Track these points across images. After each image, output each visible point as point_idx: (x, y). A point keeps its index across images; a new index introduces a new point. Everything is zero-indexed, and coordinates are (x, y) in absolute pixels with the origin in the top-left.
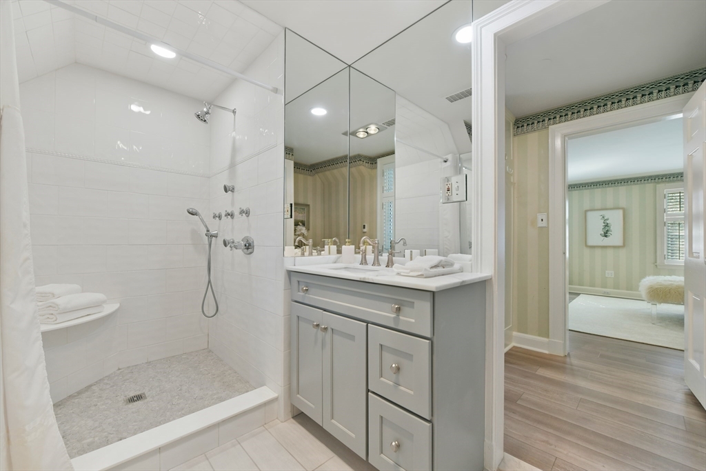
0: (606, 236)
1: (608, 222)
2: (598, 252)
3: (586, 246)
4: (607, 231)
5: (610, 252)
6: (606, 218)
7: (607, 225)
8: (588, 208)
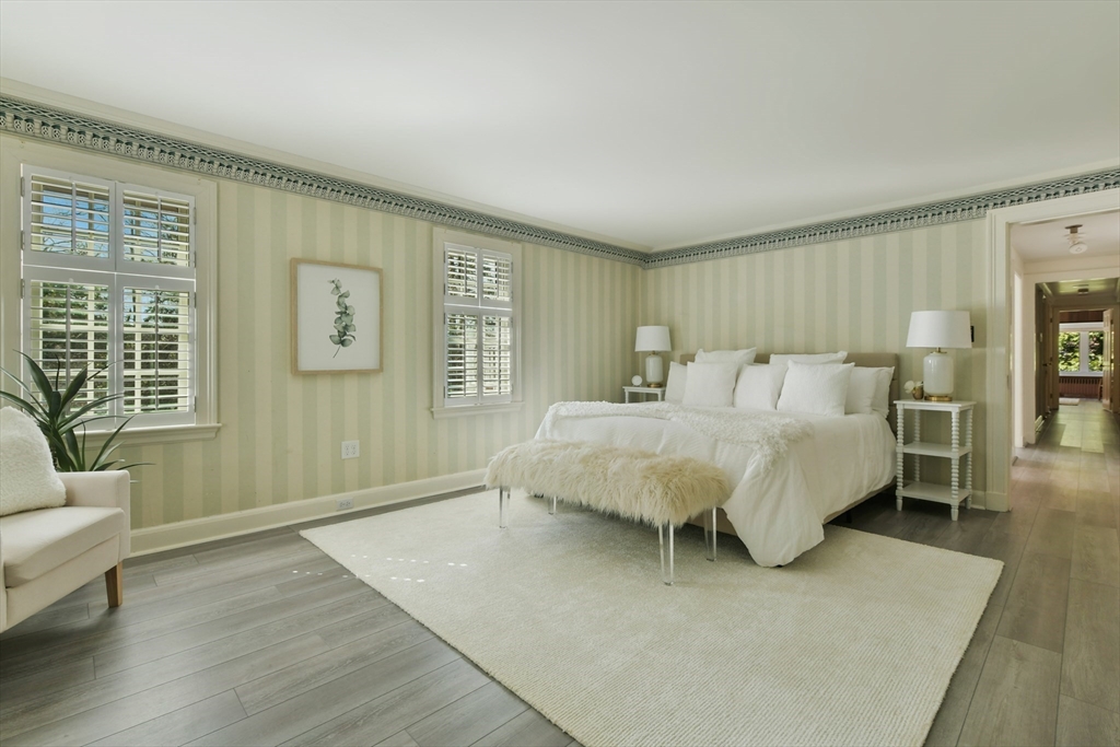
0: (342, 343)
1: (348, 302)
2: (324, 387)
3: (296, 372)
4: (346, 327)
5: (351, 385)
6: (343, 291)
7: (344, 312)
8: (298, 254)
